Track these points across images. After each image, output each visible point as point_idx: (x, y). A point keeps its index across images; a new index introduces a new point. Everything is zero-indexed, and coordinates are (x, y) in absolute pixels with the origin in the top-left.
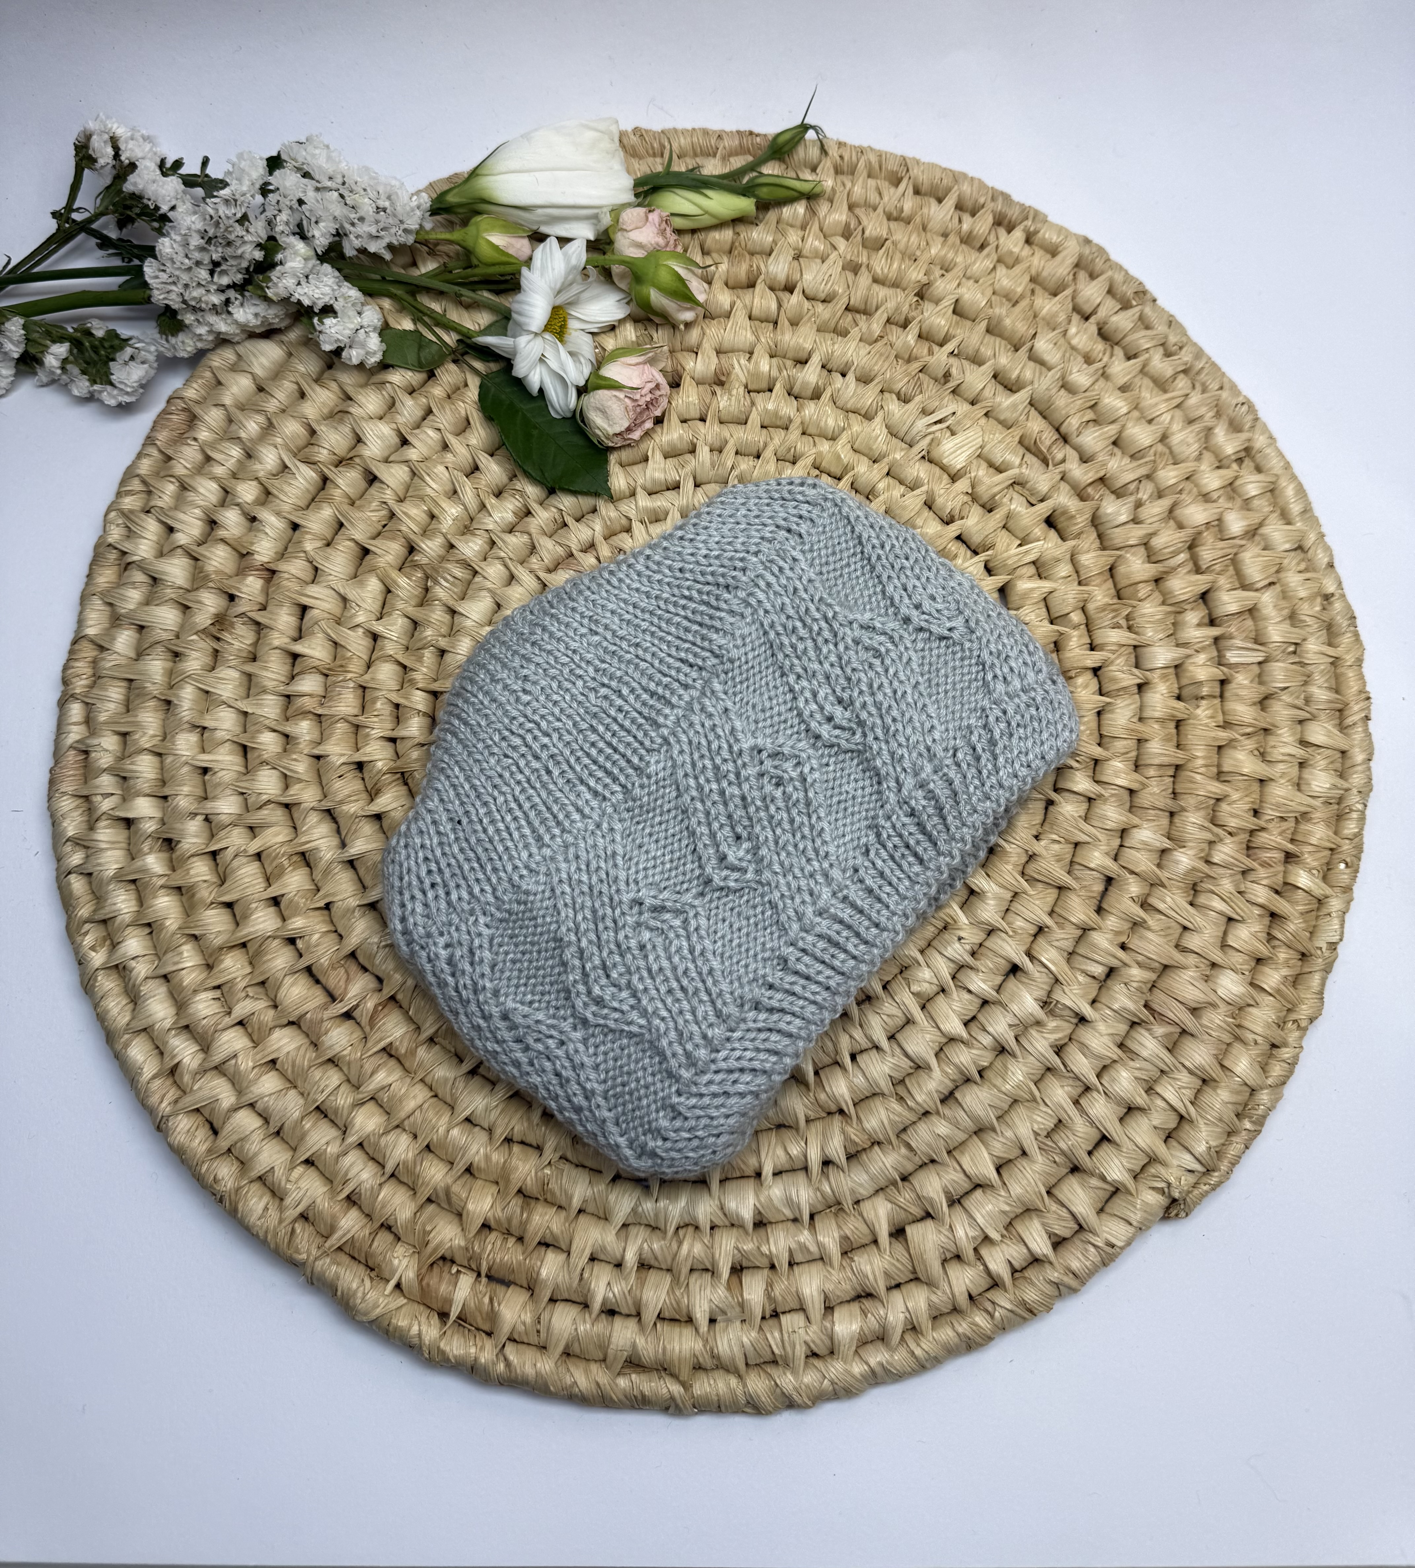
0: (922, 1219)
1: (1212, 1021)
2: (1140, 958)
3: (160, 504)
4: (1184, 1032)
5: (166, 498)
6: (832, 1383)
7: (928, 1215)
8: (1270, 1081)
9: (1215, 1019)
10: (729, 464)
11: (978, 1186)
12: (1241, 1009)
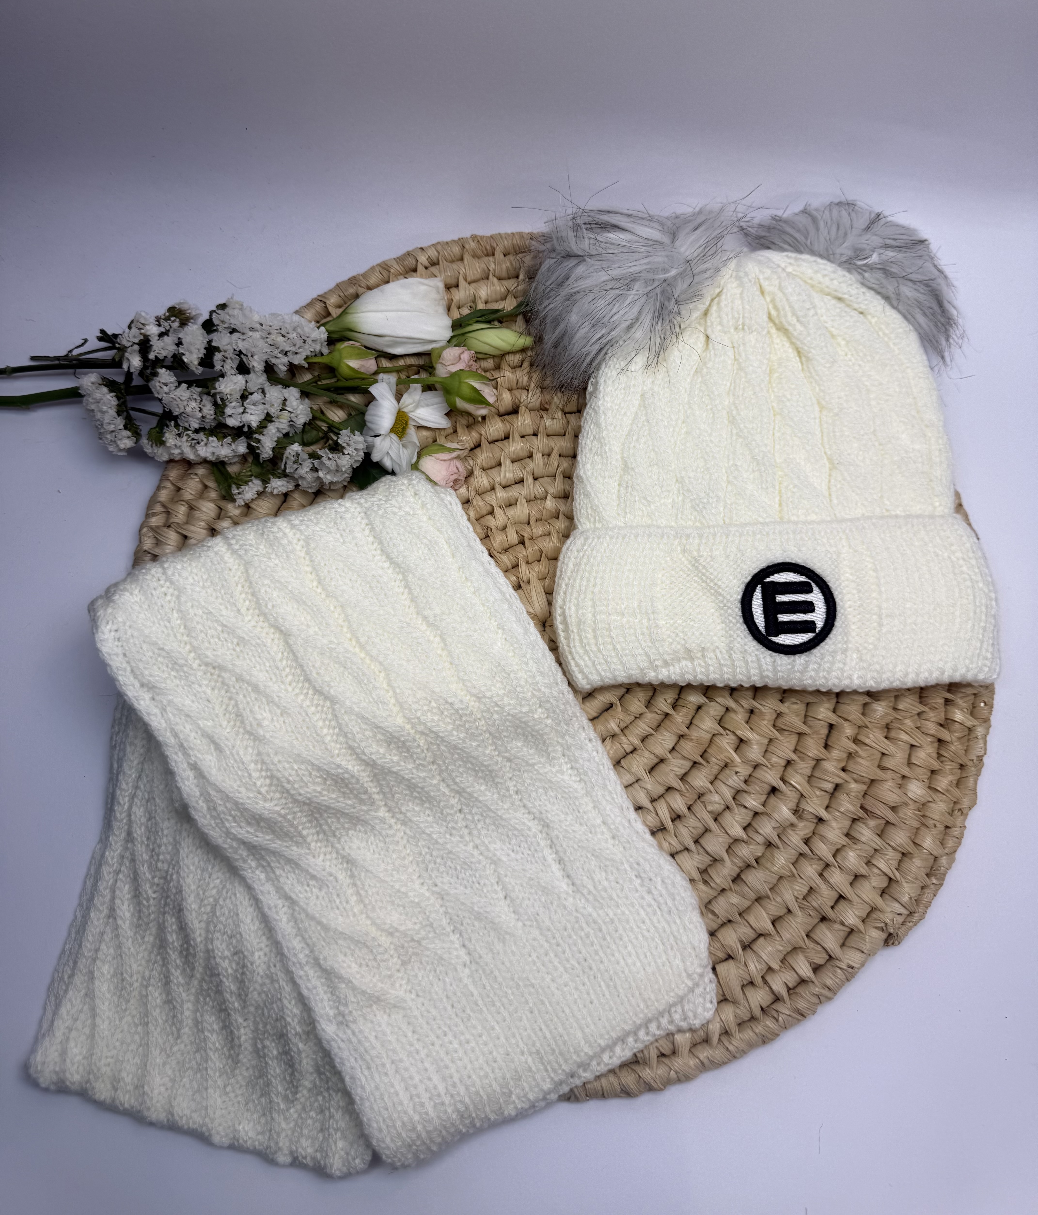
0: (726, 959)
1: (906, 814)
2: (855, 776)
3: (176, 520)
4: (888, 823)
5: (180, 516)
6: (676, 1072)
7: (729, 957)
8: (947, 851)
9: (909, 813)
10: (556, 464)
11: (761, 935)
12: (923, 805)
